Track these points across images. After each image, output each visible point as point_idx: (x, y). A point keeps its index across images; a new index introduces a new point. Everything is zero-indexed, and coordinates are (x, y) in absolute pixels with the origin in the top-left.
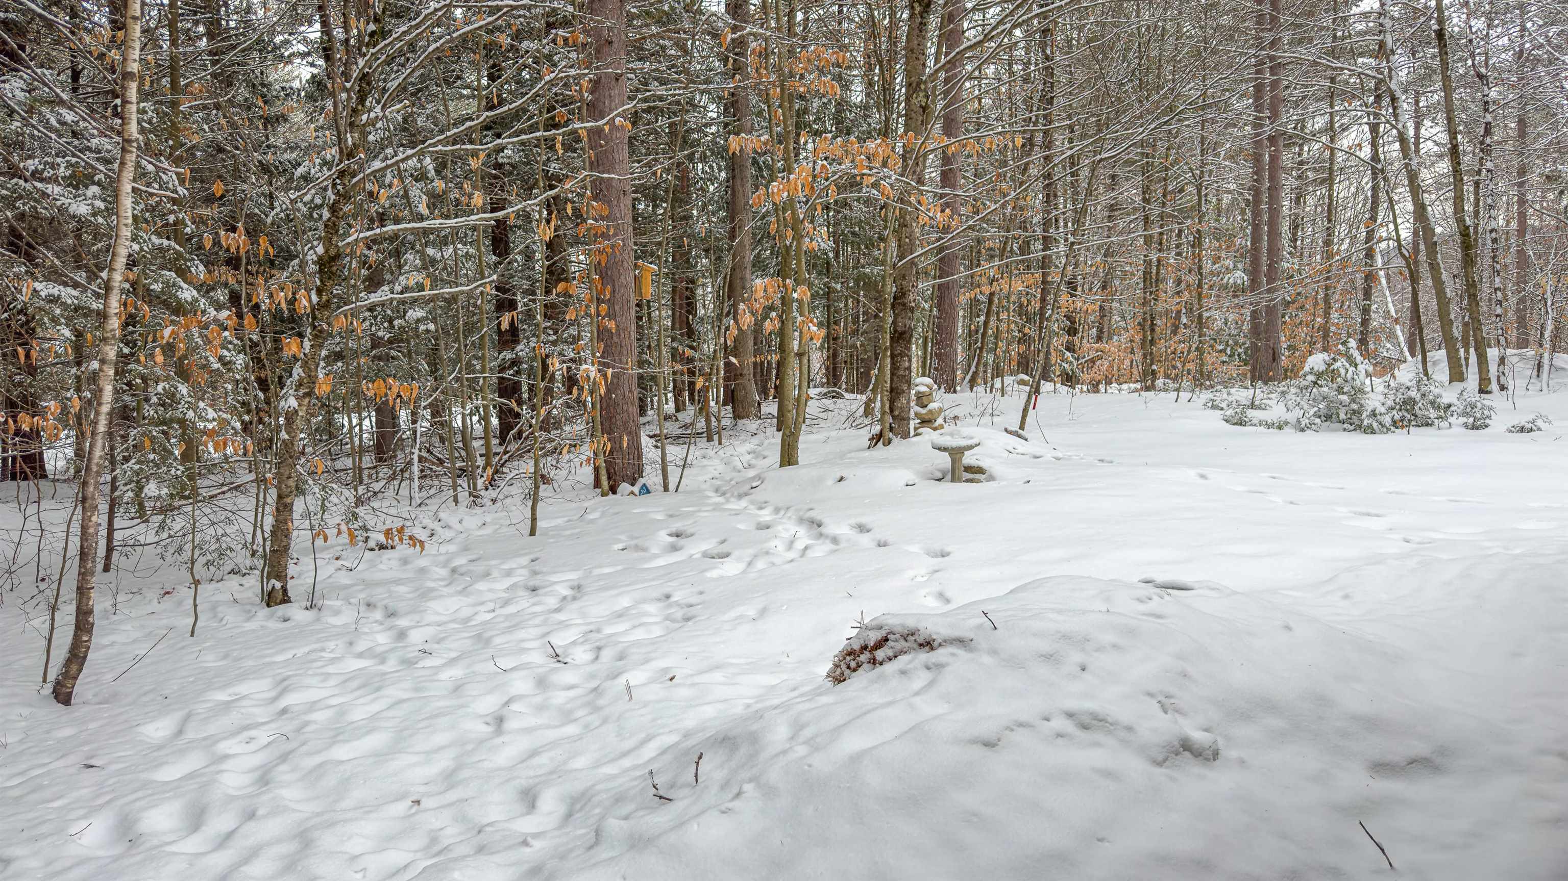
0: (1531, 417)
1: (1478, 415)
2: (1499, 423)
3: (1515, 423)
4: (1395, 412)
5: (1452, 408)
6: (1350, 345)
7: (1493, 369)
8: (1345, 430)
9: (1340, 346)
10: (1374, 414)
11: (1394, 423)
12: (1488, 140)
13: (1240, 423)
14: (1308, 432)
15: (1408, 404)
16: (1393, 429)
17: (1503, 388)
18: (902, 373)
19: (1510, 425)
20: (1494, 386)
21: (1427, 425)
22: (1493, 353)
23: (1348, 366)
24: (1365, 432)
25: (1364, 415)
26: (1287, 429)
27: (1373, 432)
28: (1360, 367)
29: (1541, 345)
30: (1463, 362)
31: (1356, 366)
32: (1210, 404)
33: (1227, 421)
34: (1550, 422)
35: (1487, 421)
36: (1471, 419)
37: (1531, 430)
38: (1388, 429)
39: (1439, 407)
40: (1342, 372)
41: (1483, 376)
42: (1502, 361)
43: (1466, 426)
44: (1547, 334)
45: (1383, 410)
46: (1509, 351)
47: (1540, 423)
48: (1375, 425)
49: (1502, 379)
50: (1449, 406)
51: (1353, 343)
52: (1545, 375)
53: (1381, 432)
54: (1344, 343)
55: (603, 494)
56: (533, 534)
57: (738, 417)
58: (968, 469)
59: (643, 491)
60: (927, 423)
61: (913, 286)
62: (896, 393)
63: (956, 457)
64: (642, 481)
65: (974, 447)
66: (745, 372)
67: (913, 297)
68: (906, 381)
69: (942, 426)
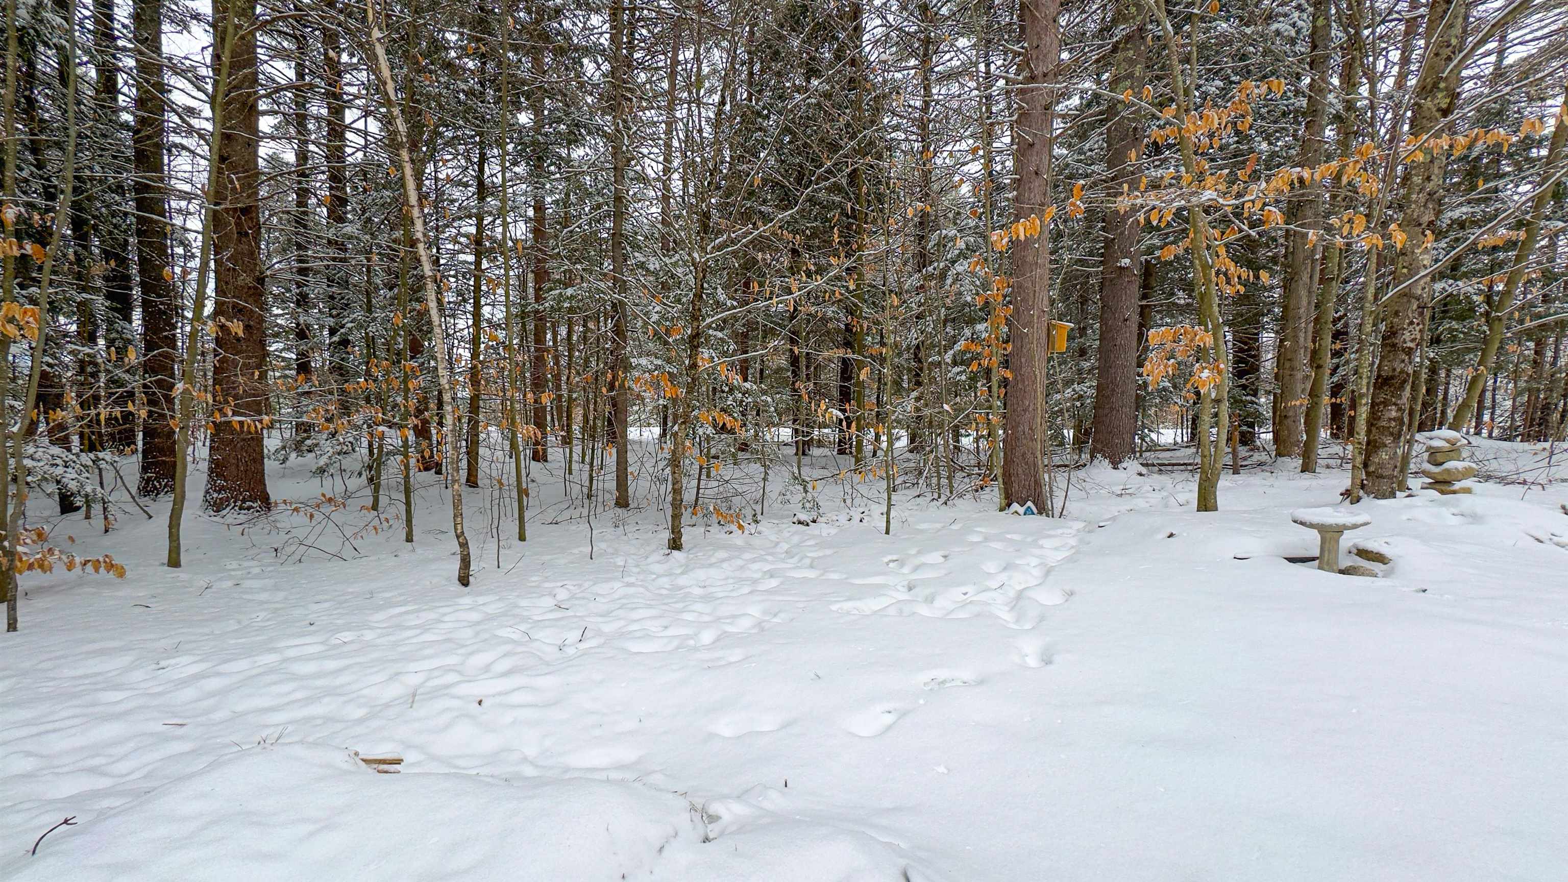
55: (1001, 510)
56: (887, 532)
57: (1279, 454)
58: (1363, 553)
59: (1028, 512)
60: (1442, 484)
61: (1412, 323)
62: (1372, 447)
63: (1328, 535)
64: (1029, 504)
65: (1355, 527)
66: (1291, 414)
67: (1407, 337)
68: (1392, 434)
69: (1468, 491)
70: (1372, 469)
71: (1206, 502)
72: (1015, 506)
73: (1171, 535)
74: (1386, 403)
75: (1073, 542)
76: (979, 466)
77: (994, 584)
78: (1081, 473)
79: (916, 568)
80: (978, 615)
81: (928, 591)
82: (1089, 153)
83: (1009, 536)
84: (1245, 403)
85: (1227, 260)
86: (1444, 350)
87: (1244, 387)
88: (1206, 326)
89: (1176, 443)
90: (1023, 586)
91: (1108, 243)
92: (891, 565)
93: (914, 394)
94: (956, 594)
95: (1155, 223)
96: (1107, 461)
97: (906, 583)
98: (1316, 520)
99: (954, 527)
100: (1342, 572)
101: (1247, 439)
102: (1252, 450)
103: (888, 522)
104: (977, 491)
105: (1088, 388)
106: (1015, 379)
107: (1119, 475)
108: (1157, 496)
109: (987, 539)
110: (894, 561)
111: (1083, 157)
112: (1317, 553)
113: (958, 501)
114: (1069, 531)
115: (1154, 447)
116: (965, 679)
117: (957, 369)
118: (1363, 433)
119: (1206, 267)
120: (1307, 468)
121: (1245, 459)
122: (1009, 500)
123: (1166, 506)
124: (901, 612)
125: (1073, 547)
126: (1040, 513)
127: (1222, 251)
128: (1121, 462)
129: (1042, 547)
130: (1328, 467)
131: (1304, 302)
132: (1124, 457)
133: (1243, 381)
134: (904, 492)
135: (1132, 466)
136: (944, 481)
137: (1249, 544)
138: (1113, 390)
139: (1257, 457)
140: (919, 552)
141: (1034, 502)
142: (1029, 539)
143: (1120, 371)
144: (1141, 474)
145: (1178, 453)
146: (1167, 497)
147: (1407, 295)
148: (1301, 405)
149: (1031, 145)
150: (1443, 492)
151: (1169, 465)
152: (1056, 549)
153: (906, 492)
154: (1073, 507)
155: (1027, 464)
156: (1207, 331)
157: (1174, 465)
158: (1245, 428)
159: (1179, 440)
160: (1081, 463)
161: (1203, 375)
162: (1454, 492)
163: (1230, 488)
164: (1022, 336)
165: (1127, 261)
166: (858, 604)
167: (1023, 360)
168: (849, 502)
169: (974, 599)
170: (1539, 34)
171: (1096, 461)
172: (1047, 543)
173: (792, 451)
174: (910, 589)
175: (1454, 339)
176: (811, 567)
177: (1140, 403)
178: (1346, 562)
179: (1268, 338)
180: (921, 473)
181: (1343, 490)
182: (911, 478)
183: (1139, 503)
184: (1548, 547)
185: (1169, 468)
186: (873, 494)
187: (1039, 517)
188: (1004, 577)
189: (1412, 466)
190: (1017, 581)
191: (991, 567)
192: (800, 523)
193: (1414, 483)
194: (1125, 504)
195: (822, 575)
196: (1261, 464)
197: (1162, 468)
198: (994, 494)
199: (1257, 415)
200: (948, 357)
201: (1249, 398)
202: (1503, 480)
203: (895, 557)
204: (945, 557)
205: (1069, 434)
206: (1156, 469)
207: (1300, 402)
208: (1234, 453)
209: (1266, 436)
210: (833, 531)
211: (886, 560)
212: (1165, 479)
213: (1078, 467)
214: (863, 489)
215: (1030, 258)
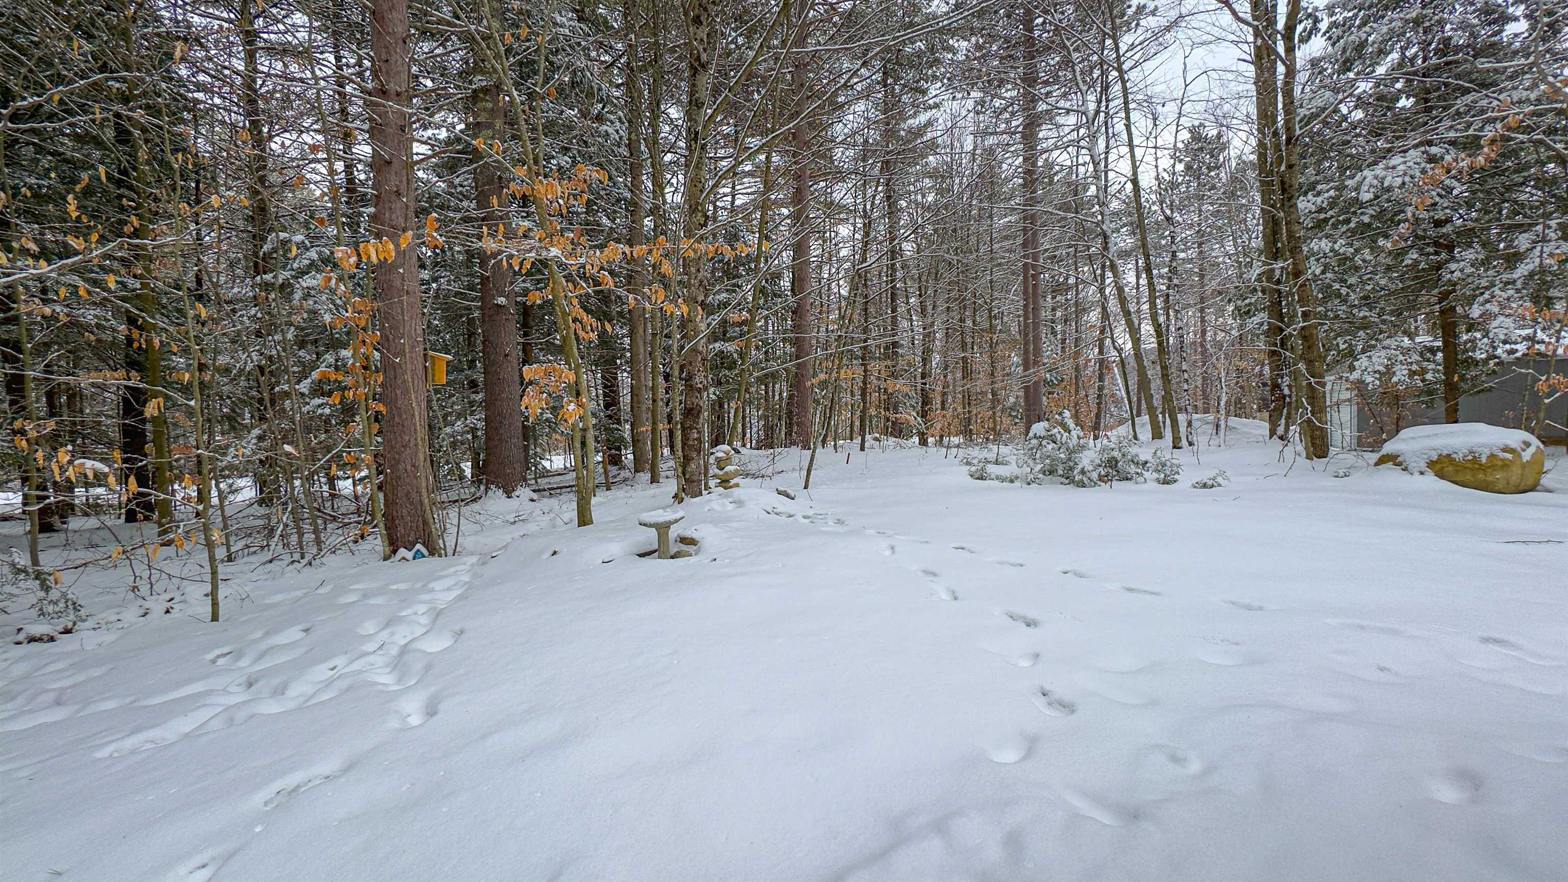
0: (1212, 474)
1: (1168, 473)
2: (1185, 480)
3: (1199, 480)
4: (1101, 469)
5: (1148, 465)
6: (1065, 415)
7: (1183, 429)
8: (1062, 483)
9: (1057, 416)
10: (1083, 472)
11: (1101, 478)
12: (1174, 264)
13: (981, 478)
14: (1033, 485)
15: (1112, 463)
16: (1099, 483)
17: (1191, 444)
18: (691, 443)
19: (1194, 482)
20: (1184, 442)
21: (1127, 479)
22: (1182, 418)
23: (1063, 431)
24: (1078, 486)
25: (1075, 472)
26: (1017, 484)
27: (1084, 486)
28: (1073, 433)
29: (1218, 412)
30: (1161, 424)
31: (1069, 432)
32: (965, 461)
33: (972, 476)
34: (1229, 479)
35: (1176, 477)
36: (1162, 476)
37: (1212, 486)
38: (1095, 484)
39: (1138, 463)
40: (1059, 436)
41: (1176, 435)
42: (1190, 424)
43: (1158, 481)
44: (1222, 403)
45: (1091, 468)
46: (1195, 416)
47: (1219, 479)
48: (1085, 479)
49: (1190, 437)
50: (1146, 463)
51: (1067, 414)
52: (1222, 432)
53: (1091, 486)
54: (1060, 414)
55: (386, 559)
56: (215, 618)
57: (637, 471)
58: (684, 540)
59: (418, 555)
60: (725, 483)
61: (699, 370)
62: (687, 460)
63: (662, 531)
64: (419, 546)
65: (676, 521)
66: (641, 438)
67: (699, 380)
68: (696, 450)
69: (737, 485)
70: (687, 476)
71: (584, 519)
72: (402, 552)
73: (555, 553)
74: (691, 428)
75: (466, 578)
76: (358, 512)
77: (370, 647)
78: (476, 507)
79: (260, 657)
80: (350, 688)
81: (275, 681)
82: (460, 189)
83: (394, 587)
84: (612, 430)
85: (581, 310)
86: (725, 389)
87: (610, 417)
88: (570, 365)
89: (566, 468)
90: (407, 640)
91: (485, 280)
92: (221, 661)
93: (256, 432)
94: (321, 672)
95: (517, 269)
96: (501, 491)
97: (244, 679)
98: (653, 520)
99: (322, 591)
100: (672, 557)
101: (615, 461)
102: (620, 469)
103: (215, 604)
104: (356, 542)
105: (477, 420)
106: (390, 412)
107: (513, 503)
108: (546, 518)
109: (365, 596)
110: (224, 655)
111: (453, 191)
112: (656, 546)
113: (329, 559)
114: (463, 567)
115: (546, 473)
116: (327, 773)
117: (318, 401)
118: (680, 450)
119: (564, 313)
120: (654, 480)
121: (614, 477)
122: (393, 545)
123: (554, 526)
124: (231, 722)
125: (466, 583)
126: (432, 554)
127: (575, 302)
128: (514, 490)
129: (433, 590)
130: (667, 477)
131: (642, 350)
132: (516, 486)
133: (609, 412)
134: (246, 559)
135: (524, 493)
136: (309, 537)
137: (614, 549)
138: (501, 422)
139: (625, 474)
140: (267, 634)
141: (424, 544)
142: (419, 585)
143: (505, 404)
144: (532, 500)
145: (567, 477)
146: (554, 518)
147: (694, 350)
148: (647, 431)
149: (389, 163)
150: (725, 488)
151: (558, 488)
152: (449, 589)
153: (253, 558)
154: (467, 542)
155: (412, 503)
156: (570, 370)
157: (561, 488)
158: (613, 451)
159: (568, 465)
160: (478, 495)
161: (570, 408)
162: (731, 487)
163: (604, 503)
164: (394, 366)
165: (503, 299)
166: (151, 734)
167: (398, 392)
168: (144, 590)
169: (345, 671)
170: (749, 190)
171: (490, 493)
172: (437, 585)
173: (19, 529)
174: (250, 685)
175: (728, 382)
176: (58, 703)
177: (528, 433)
178: (673, 550)
179: (624, 378)
180: (272, 532)
181: (673, 494)
182: (259, 540)
183: (532, 527)
184: (773, 516)
185: (558, 491)
186: (191, 569)
187: (431, 559)
188: (384, 635)
189: (711, 471)
190: (402, 635)
191: (369, 627)
192: (32, 640)
193: (712, 483)
194: (520, 529)
195: (82, 709)
196: (625, 480)
197: (552, 491)
198: (376, 543)
199: (622, 439)
200: (304, 387)
201: (615, 426)
202: (754, 477)
203: (226, 650)
204: (306, 630)
205: (467, 468)
206: (547, 493)
207: (646, 428)
208: (606, 473)
209: (628, 457)
210: (108, 638)
211: (210, 656)
212: (554, 502)
213: (475, 500)
214: (173, 568)
215: (397, 283)
